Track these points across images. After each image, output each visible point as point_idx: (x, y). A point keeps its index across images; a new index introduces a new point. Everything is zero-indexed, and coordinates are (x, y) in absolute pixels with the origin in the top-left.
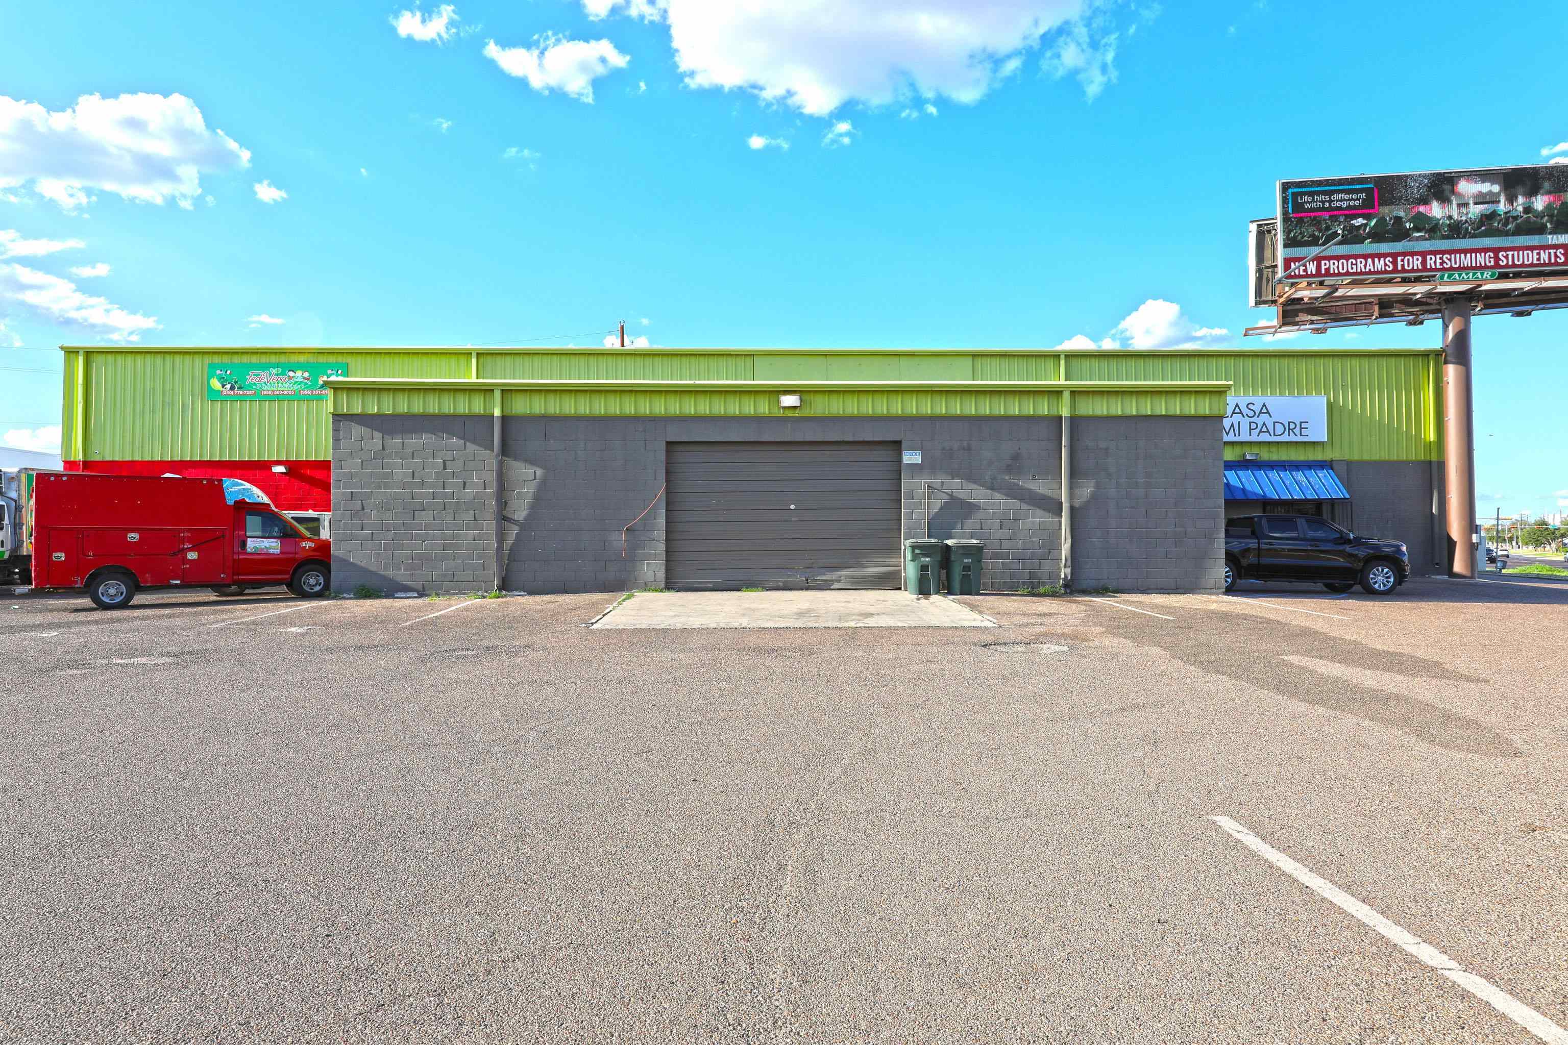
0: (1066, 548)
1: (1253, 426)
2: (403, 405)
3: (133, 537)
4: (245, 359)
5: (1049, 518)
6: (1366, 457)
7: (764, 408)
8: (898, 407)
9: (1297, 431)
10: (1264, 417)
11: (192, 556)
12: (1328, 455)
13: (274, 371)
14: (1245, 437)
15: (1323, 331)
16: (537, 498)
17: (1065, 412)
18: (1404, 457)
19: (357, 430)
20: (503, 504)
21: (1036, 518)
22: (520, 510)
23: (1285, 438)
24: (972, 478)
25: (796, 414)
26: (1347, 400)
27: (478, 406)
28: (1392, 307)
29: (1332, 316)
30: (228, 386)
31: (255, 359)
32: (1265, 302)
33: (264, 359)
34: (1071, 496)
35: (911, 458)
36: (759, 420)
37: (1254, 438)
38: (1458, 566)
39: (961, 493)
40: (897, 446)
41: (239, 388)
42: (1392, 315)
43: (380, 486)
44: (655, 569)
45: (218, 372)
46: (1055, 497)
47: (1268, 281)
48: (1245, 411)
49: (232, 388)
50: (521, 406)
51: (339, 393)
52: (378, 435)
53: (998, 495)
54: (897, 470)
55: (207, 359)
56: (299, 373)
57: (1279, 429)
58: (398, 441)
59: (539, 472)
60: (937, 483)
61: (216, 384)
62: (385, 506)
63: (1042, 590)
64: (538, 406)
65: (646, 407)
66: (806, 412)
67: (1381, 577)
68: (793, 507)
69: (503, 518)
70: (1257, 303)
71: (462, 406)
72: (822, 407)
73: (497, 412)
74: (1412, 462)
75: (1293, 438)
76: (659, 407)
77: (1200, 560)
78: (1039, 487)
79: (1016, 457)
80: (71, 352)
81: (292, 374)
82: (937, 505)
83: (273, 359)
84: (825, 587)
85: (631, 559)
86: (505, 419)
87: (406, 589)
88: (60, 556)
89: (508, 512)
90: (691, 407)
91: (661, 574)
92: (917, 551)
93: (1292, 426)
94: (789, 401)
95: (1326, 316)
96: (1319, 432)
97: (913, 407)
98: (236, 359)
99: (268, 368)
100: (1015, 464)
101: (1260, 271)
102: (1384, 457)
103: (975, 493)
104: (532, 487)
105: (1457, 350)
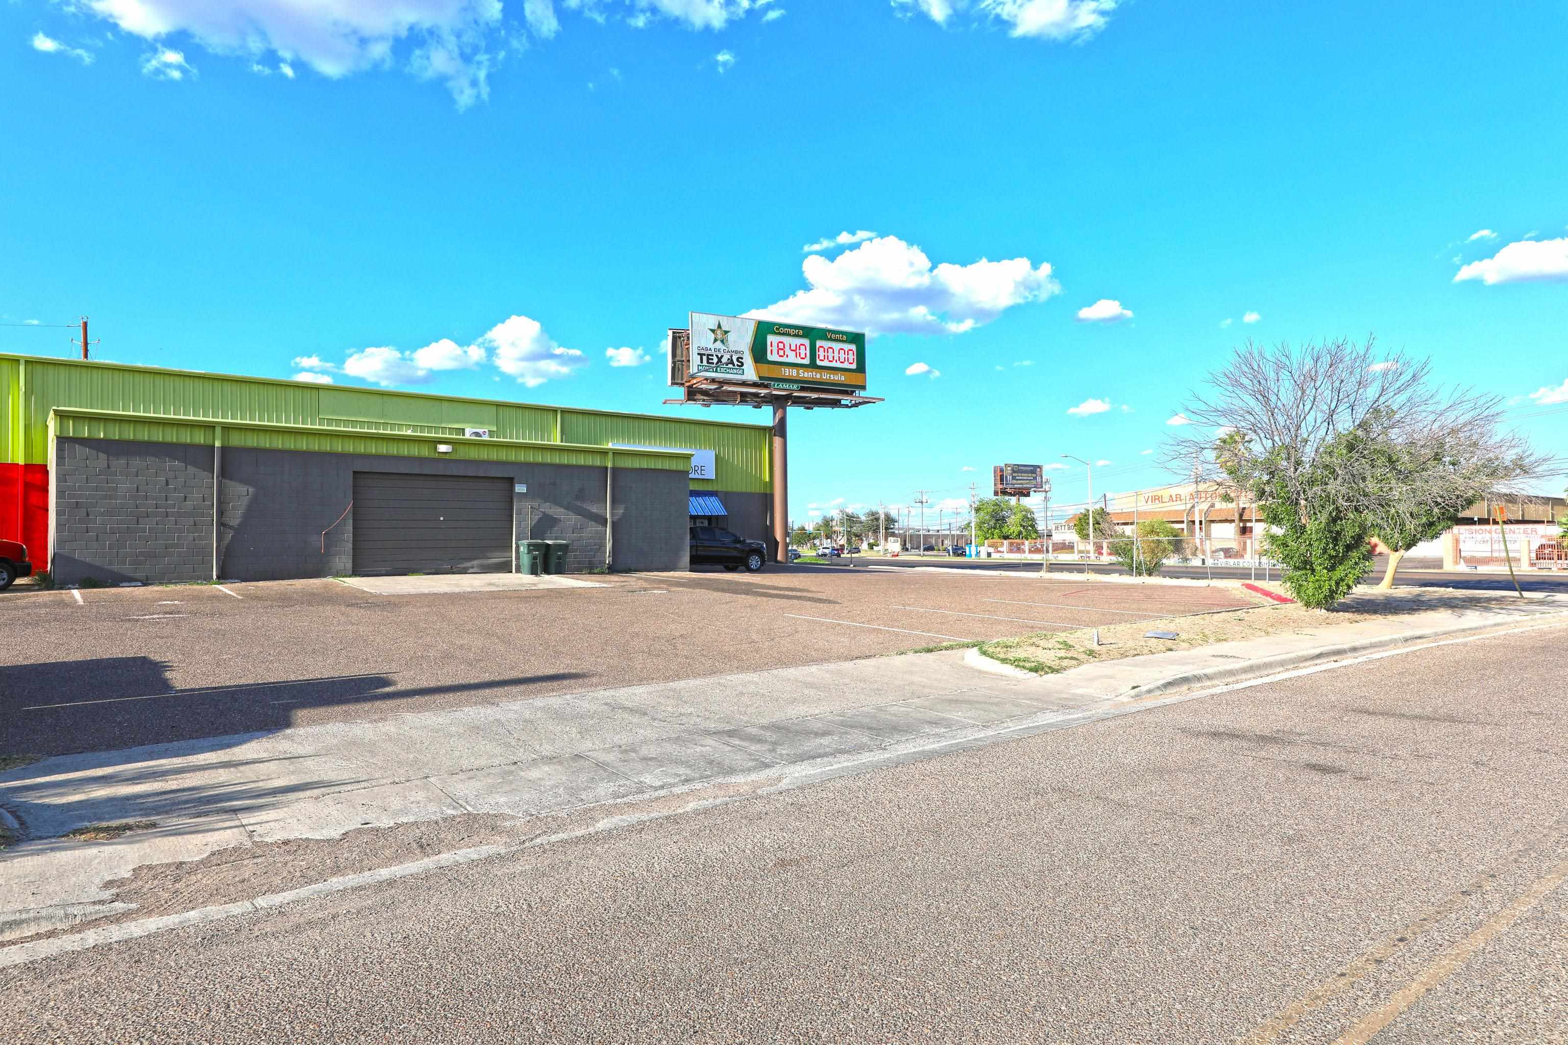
0: (609, 546)
2: (129, 434)
5: (600, 528)
6: (734, 490)
7: (425, 452)
8: (512, 456)
9: (699, 471)
12: (714, 488)
15: (708, 406)
16: (249, 509)
17: (610, 465)
18: (753, 491)
19: (82, 451)
21: (593, 528)
22: (235, 518)
23: (692, 476)
24: (556, 502)
25: (447, 457)
26: (725, 453)
27: (200, 438)
28: (747, 399)
29: (715, 398)
32: (677, 384)
34: (612, 514)
35: (520, 488)
36: (421, 460)
38: (779, 558)
39: (549, 512)
40: (511, 481)
42: (747, 402)
43: (105, 497)
44: (345, 561)
46: (604, 515)
47: (679, 370)
50: (236, 440)
51: (65, 421)
52: (102, 456)
53: (570, 513)
54: (510, 496)
58: (123, 461)
59: (251, 490)
60: (536, 504)
62: (110, 513)
63: (596, 571)
64: (252, 441)
65: (339, 447)
66: (453, 457)
67: (754, 562)
68: (442, 519)
70: (673, 384)
71: (186, 437)
73: (218, 444)
74: (759, 494)
75: (698, 476)
76: (350, 447)
77: (676, 552)
78: (594, 509)
79: (582, 490)
82: (535, 519)
84: (464, 571)
85: (325, 554)
86: (223, 449)
87: (130, 579)
89: (225, 520)
90: (372, 448)
91: (349, 565)
92: (531, 548)
93: (696, 468)
94: (442, 448)
95: (712, 398)
96: (710, 474)
97: (522, 457)
100: (581, 495)
101: (674, 363)
102: (744, 490)
103: (557, 512)
104: (245, 501)
105: (780, 429)
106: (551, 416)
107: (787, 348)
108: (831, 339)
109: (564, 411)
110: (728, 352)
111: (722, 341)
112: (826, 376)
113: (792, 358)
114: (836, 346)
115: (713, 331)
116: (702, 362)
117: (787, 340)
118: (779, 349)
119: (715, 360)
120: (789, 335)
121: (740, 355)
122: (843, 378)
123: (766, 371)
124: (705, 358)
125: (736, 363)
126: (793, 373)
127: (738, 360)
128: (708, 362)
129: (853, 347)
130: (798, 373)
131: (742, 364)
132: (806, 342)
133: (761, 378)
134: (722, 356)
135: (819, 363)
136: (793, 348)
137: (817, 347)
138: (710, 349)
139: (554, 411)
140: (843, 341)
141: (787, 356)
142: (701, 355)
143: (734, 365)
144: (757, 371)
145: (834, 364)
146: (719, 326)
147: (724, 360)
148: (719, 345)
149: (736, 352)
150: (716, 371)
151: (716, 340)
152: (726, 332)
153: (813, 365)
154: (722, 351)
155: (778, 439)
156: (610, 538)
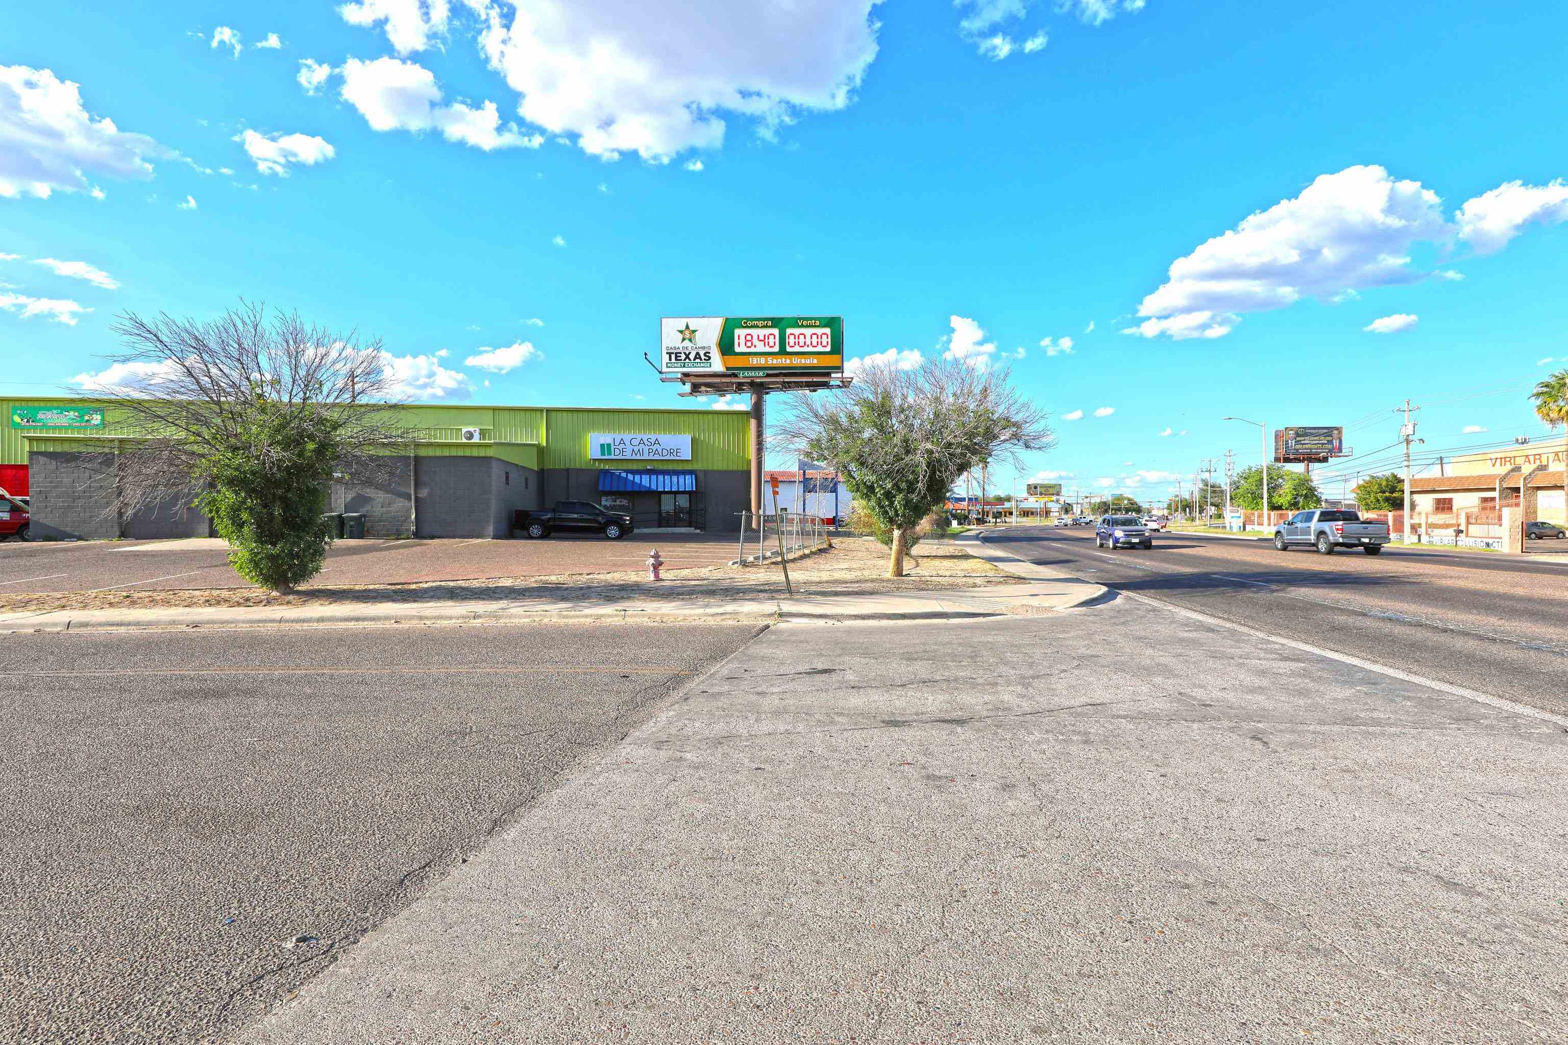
0: (413, 517)
1: (651, 451)
4: (36, 404)
5: (407, 503)
6: (715, 468)
9: (674, 454)
10: (657, 446)
12: (689, 467)
13: (55, 411)
14: (646, 457)
17: (412, 454)
18: (735, 468)
19: (42, 459)
20: (120, 496)
21: (400, 503)
22: (131, 499)
23: (668, 457)
24: (368, 485)
26: (704, 437)
27: (105, 449)
30: (26, 420)
31: (42, 404)
33: (49, 404)
34: (416, 493)
35: (337, 475)
37: (651, 457)
39: (362, 492)
41: (33, 421)
42: (744, 390)
43: (56, 487)
45: (19, 412)
46: (407, 493)
48: (646, 442)
49: (28, 421)
51: (32, 441)
52: (54, 462)
53: (380, 492)
55: (11, 404)
56: (72, 413)
57: (665, 452)
58: (64, 465)
60: (349, 487)
61: (17, 419)
62: (58, 497)
63: (402, 537)
67: (613, 531)
69: (120, 502)
73: (116, 452)
75: (672, 458)
77: (484, 523)
78: (402, 489)
81: (67, 413)
82: (349, 497)
83: (55, 404)
85: (191, 523)
86: (122, 455)
87: (72, 537)
91: (208, 530)
93: (672, 451)
95: (713, 389)
96: (687, 454)
98: (30, 404)
99: (51, 410)
100: (390, 479)
102: (725, 468)
105: (757, 412)
106: (538, 413)
107: (755, 337)
108: (802, 326)
109: (549, 411)
110: (696, 348)
111: (690, 340)
112: (797, 361)
113: (760, 348)
114: (808, 332)
115: (681, 332)
116: (670, 359)
117: (754, 332)
118: (747, 341)
119: (683, 357)
120: (757, 327)
121: (708, 351)
122: (815, 361)
123: (734, 362)
124: (673, 356)
125: (703, 357)
126: (762, 361)
127: (705, 355)
128: (676, 359)
129: (828, 331)
130: (766, 361)
131: (710, 358)
132: (776, 331)
133: (728, 369)
134: (690, 353)
135: (788, 349)
136: (762, 338)
137: (787, 334)
138: (679, 348)
139: (541, 410)
140: (815, 326)
141: (755, 346)
142: (670, 354)
143: (701, 360)
144: (725, 363)
145: (806, 349)
146: (687, 327)
147: (692, 356)
148: (687, 343)
149: (704, 348)
150: (684, 366)
151: (684, 340)
152: (694, 331)
153: (783, 352)
154: (690, 348)
155: (753, 422)
156: (413, 511)
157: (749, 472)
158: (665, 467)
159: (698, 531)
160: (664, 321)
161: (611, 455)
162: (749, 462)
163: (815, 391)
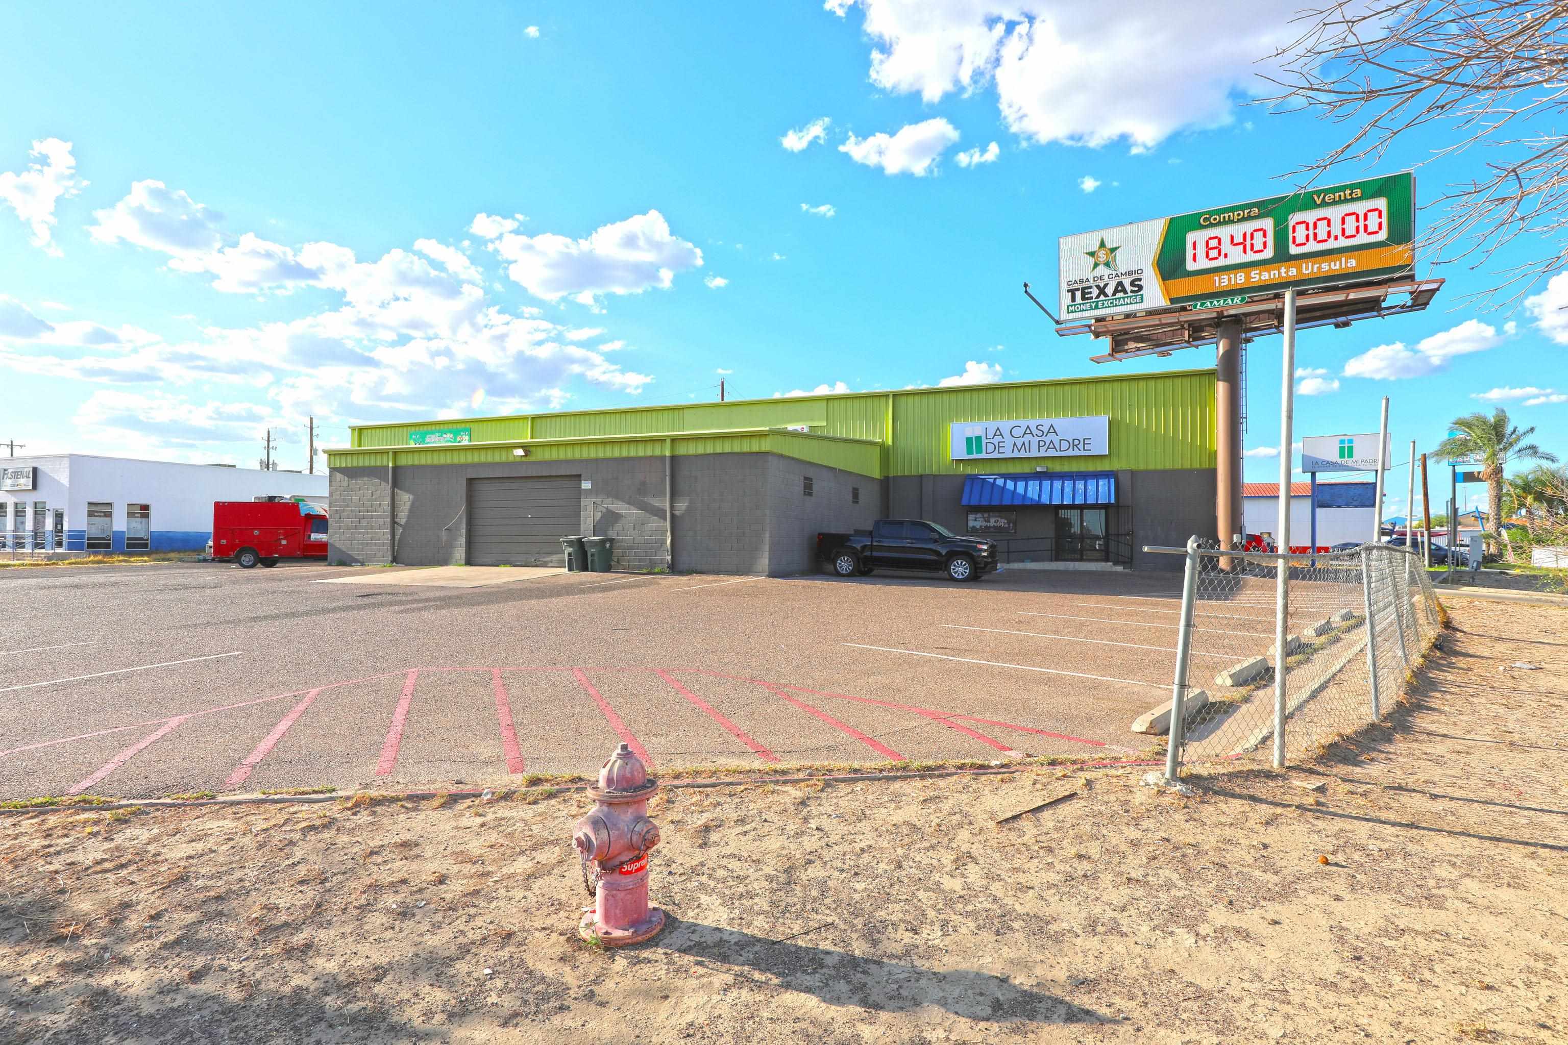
0: (669, 542)
1: (1042, 444)
2: (355, 462)
3: (256, 532)
4: (426, 428)
5: (660, 523)
6: (1151, 467)
7: (506, 457)
8: (577, 454)
9: (1081, 447)
10: (1052, 436)
11: (284, 542)
12: (1105, 466)
14: (1034, 453)
16: (411, 512)
17: (668, 453)
18: (1187, 465)
19: (339, 476)
20: (393, 516)
21: (653, 523)
22: (402, 518)
23: (1070, 453)
24: (617, 496)
25: (523, 460)
26: (1132, 417)
27: (382, 461)
28: (1203, 331)
29: (1154, 343)
31: (429, 428)
33: (433, 427)
34: (672, 507)
35: (586, 485)
36: (504, 465)
37: (1043, 454)
39: (612, 507)
40: (578, 477)
42: (1203, 338)
43: (347, 506)
44: (460, 553)
45: (415, 436)
46: (663, 508)
48: (1035, 431)
50: (400, 461)
51: (331, 455)
52: (346, 479)
53: (632, 508)
54: (579, 493)
56: (449, 435)
57: (1065, 445)
58: (353, 481)
59: (411, 497)
60: (599, 500)
62: (349, 516)
63: (656, 570)
64: (411, 460)
65: (457, 459)
66: (528, 459)
67: (960, 569)
68: (529, 516)
69: (394, 523)
71: (376, 461)
72: (540, 455)
73: (390, 465)
74: (1197, 470)
75: (1076, 453)
76: (462, 458)
77: (754, 553)
78: (656, 503)
79: (643, 483)
80: (353, 429)
81: (445, 435)
82: (599, 515)
83: (438, 427)
84: (542, 565)
85: (450, 546)
86: (396, 469)
87: (357, 561)
88: (224, 542)
89: (397, 520)
90: (477, 458)
91: (464, 556)
92: (568, 544)
93: (1076, 442)
94: (518, 452)
95: (1149, 343)
96: (1101, 447)
97: (586, 453)
98: (422, 428)
99: (435, 433)
100: (643, 489)
102: (1168, 466)
103: (620, 507)
104: (407, 506)
105: (1230, 369)
106: (883, 400)
107: (1226, 240)
108: (1324, 204)
109: (896, 395)
110: (1117, 275)
111: (1107, 264)
112: (1309, 269)
113: (1236, 256)
114: (1335, 213)
115: (1092, 254)
116: (1073, 299)
117: (1224, 232)
118: (1208, 248)
119: (1095, 292)
120: (1231, 222)
121: (1137, 276)
122: (1353, 263)
123: (1184, 288)
124: (1078, 294)
125: (1129, 288)
126: (1240, 279)
127: (1132, 284)
128: (1083, 298)
129: (1381, 203)
130: (1248, 277)
131: (1140, 288)
132: (1268, 224)
133: (1172, 301)
134: (1106, 285)
135: (1293, 250)
136: (1238, 239)
137: (1291, 223)
138: (1088, 280)
139: (886, 396)
140: (1353, 200)
141: (1226, 256)
142: (1073, 292)
143: (1126, 292)
144: (1167, 291)
145: (1331, 244)
146: (1102, 245)
147: (1109, 290)
148: (1102, 270)
149: (1130, 273)
150: (1097, 307)
151: (1096, 265)
152: (1113, 250)
153: (1282, 256)
154: (1106, 278)
155: (1221, 388)
156: (669, 534)
157: (1213, 472)
158: (1066, 468)
159: (1119, 568)
160: (1062, 240)
161: (981, 452)
162: (1213, 456)
163: (1346, 324)
